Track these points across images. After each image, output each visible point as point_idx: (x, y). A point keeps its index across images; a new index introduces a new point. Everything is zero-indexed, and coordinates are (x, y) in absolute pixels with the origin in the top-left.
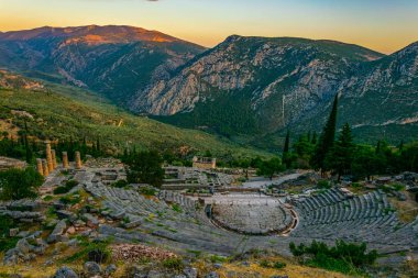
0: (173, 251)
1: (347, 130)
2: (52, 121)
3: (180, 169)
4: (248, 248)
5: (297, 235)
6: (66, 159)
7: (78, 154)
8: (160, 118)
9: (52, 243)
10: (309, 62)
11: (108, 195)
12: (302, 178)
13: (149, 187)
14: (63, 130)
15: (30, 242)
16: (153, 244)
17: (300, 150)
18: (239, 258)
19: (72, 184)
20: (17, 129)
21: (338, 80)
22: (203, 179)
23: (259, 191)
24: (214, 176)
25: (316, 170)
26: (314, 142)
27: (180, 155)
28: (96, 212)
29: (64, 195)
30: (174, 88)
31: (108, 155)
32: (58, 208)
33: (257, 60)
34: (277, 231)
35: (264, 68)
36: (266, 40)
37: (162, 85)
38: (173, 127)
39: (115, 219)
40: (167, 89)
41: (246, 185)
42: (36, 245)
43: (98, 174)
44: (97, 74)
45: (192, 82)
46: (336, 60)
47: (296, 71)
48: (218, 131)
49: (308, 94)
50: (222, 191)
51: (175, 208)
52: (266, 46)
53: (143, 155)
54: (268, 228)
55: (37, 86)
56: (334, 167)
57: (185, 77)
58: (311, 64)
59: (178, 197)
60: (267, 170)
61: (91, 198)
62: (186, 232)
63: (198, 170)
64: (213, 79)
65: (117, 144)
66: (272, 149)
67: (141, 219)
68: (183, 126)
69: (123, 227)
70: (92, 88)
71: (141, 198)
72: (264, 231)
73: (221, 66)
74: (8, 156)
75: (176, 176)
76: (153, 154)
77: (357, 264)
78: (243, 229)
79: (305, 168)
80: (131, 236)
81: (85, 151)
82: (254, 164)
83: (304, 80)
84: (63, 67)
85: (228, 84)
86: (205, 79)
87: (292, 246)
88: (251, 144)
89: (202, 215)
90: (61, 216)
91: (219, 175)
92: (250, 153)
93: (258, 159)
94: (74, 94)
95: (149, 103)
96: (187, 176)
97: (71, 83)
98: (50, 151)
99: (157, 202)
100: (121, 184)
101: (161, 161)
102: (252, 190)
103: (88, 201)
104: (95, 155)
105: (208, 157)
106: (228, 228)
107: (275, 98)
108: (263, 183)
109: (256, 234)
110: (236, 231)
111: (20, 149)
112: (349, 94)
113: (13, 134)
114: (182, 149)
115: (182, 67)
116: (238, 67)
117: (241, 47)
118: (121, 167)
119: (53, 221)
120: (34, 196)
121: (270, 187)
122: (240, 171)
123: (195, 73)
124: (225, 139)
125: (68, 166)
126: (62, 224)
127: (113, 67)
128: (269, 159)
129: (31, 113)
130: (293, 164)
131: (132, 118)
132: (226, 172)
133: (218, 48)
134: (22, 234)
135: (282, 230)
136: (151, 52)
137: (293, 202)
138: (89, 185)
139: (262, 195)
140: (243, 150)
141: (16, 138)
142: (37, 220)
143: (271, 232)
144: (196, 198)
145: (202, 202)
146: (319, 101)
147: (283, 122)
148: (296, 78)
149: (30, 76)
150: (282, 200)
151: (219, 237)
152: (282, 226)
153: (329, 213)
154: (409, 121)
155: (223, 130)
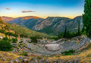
0: (39, 55)
1: (68, 31)
2: (20, 31)
3: (40, 40)
4: (53, 54)
5: (62, 50)
6: (21, 37)
7: (23, 37)
8: (37, 31)
9: (18, 51)
10: (61, 20)
11: (28, 44)
12: (62, 40)
13: (35, 43)
14: (21, 33)
15: (15, 50)
16: (36, 54)
17: (61, 35)
18: (52, 56)
19: (22, 42)
21: (66, 23)
22: (45, 42)
23: (55, 43)
24: (47, 41)
25: (64, 38)
26: (63, 33)
27: (40, 37)
28: (26, 47)
29: (21, 43)
30: (39, 26)
31: (28, 37)
32: (20, 45)
33: (53, 20)
34: (59, 50)
35: (54, 22)
36: (54, 17)
37: (37, 25)
39: (29, 49)
40: (38, 26)
41: (52, 42)
42: (16, 51)
43: (26, 40)
44: (27, 24)
46: (65, 20)
47: (59, 22)
48: (47, 33)
49: (61, 26)
50: (48, 44)
51: (40, 47)
53: (34, 37)
56: (67, 37)
57: (41, 24)
59: (40, 45)
60: (56, 39)
62: (42, 52)
63: (44, 40)
64: (46, 24)
66: (57, 35)
67: (33, 49)
68: (41, 32)
69: (30, 50)
70: (26, 26)
71: (34, 45)
72: (56, 50)
73: (47, 22)
75: (40, 41)
76: (35, 37)
77: (72, 53)
79: (62, 38)
80: (31, 52)
81: (24, 36)
82: (54, 38)
83: (61, 23)
84: (22, 23)
87: (61, 52)
88: (53, 35)
89: (45, 48)
90: (20, 47)
91: (48, 41)
92: (53, 37)
93: (54, 37)
94: (23, 27)
96: (42, 41)
97: (23, 25)
98: (19, 36)
99: (36, 46)
100: (30, 42)
101: (37, 39)
102: (54, 43)
103: (24, 45)
104: (26, 37)
105: (45, 37)
106: (50, 50)
107: (56, 27)
108: (55, 42)
109: (55, 51)
110: (51, 51)
112: (68, 25)
113: (14, 33)
114: (41, 36)
115: (40, 22)
116: (50, 22)
117: (50, 19)
118: (30, 39)
119: (19, 47)
120: (16, 43)
121: (57, 42)
122: (51, 40)
123: (43, 23)
125: (22, 39)
126: (20, 48)
127: (29, 22)
128: (56, 37)
130: (60, 38)
131: (32, 31)
132: (49, 40)
134: (14, 49)
137: (61, 44)
138: (25, 42)
140: (51, 36)
141: (15, 33)
145: (45, 46)
146: (63, 27)
147: (58, 31)
150: (59, 44)
151: (48, 52)
152: (60, 49)
154: (76, 28)
155: (48, 33)
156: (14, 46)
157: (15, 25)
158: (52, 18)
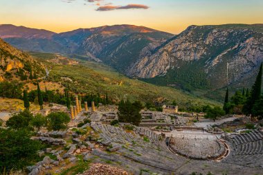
2: (82, 83)
3: (153, 113)
6: (86, 106)
7: (93, 103)
9: (66, 159)
10: (246, 40)
12: (236, 120)
13: (130, 125)
14: (88, 88)
17: (236, 101)
20: (64, 88)
22: (168, 120)
23: (203, 129)
24: (176, 118)
25: (247, 115)
26: (247, 95)
28: (94, 141)
30: (154, 61)
31: (113, 103)
32: (75, 137)
33: (209, 41)
35: (213, 45)
36: (214, 27)
37: (146, 59)
38: (153, 86)
39: (104, 145)
40: (149, 62)
43: (105, 115)
44: (108, 54)
45: (165, 57)
47: (236, 47)
48: (182, 88)
49: (246, 61)
50: (178, 129)
51: (145, 139)
52: (215, 31)
54: (207, 155)
55: (75, 63)
57: (161, 54)
58: (247, 41)
59: (148, 132)
60: (212, 114)
61: (93, 132)
62: (147, 155)
63: (166, 114)
64: (179, 54)
65: (119, 96)
66: (219, 100)
67: (121, 145)
69: (108, 150)
70: (105, 62)
71: (124, 132)
72: (204, 157)
73: (183, 46)
74: (58, 103)
75: (151, 117)
78: (190, 155)
81: (98, 101)
82: (204, 109)
83: (243, 52)
84: (89, 51)
85: (189, 57)
86: (174, 54)
88: (206, 96)
89: (163, 144)
90: (75, 142)
91: (179, 117)
93: (208, 107)
94: (95, 67)
95: (138, 70)
96: (158, 117)
97: (93, 60)
98: (78, 102)
101: (142, 108)
102: (198, 129)
103: (90, 133)
104: (104, 104)
105: (173, 105)
107: (221, 66)
108: (208, 124)
111: (64, 99)
113: (62, 91)
115: (158, 48)
116: (195, 46)
117: (197, 33)
120: (64, 128)
121: (213, 127)
122: (195, 114)
123: (167, 51)
124: (187, 93)
125: (88, 110)
126: (74, 147)
127: (117, 50)
129: (71, 78)
130: (231, 111)
131: (128, 80)
132: (184, 115)
133: (182, 34)
135: (217, 157)
136: (139, 39)
137: (226, 138)
138: (93, 124)
139: (205, 133)
142: (61, 144)
143: (209, 158)
144: (160, 133)
145: (164, 135)
146: (254, 66)
147: (227, 81)
148: (236, 51)
149: (71, 57)
150: (219, 137)
153: (252, 147)
155: (185, 87)
156: (51, 143)
157: (65, 62)
158: (206, 30)
